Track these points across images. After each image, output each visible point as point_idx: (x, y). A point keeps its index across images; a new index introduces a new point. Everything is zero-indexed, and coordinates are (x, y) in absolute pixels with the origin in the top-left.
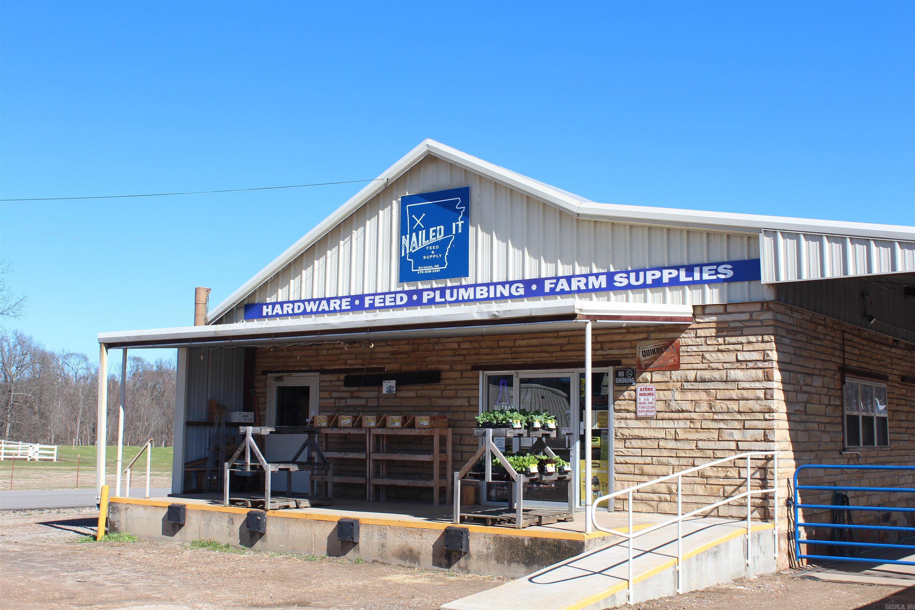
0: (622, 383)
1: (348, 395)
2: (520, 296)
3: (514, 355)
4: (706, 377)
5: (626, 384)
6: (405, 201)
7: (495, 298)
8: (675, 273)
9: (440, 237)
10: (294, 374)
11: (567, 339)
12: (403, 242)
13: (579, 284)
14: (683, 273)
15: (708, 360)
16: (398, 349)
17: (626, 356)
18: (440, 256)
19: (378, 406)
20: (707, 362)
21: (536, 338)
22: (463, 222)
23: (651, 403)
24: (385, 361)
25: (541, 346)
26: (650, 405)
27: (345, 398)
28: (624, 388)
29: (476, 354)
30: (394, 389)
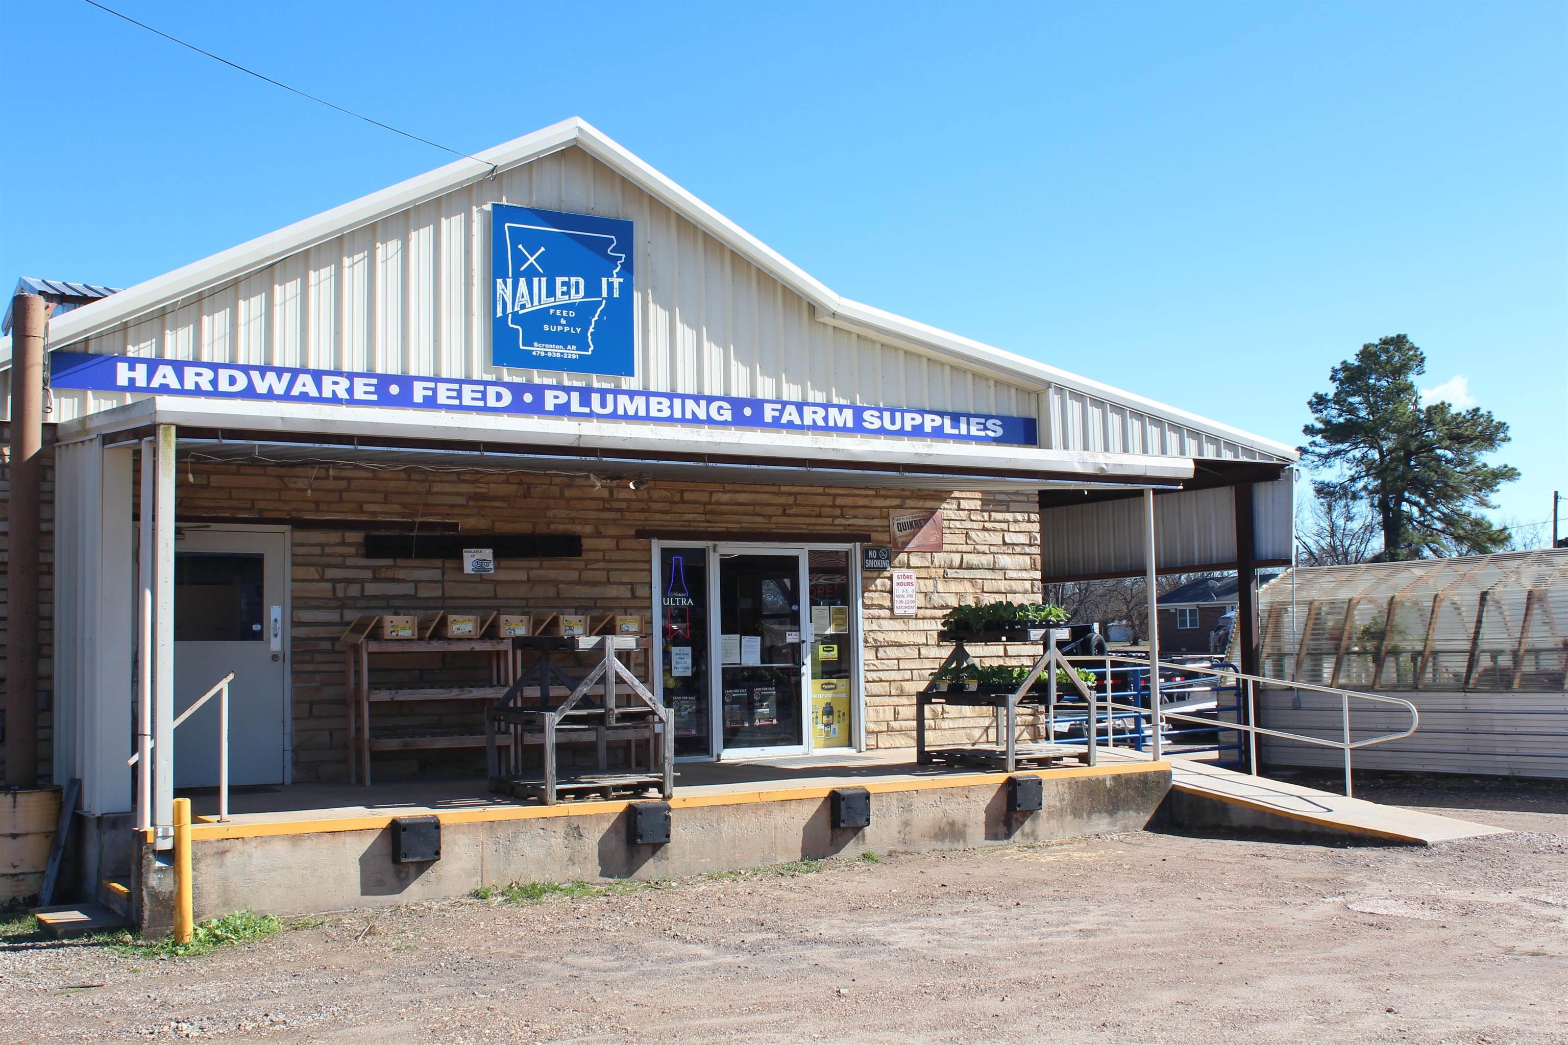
0: (874, 568)
1: (368, 574)
2: (725, 423)
3: (709, 517)
4: (974, 563)
5: (879, 568)
6: (500, 214)
7: (683, 421)
8: (938, 421)
9: (577, 297)
10: (214, 526)
11: (793, 497)
12: (499, 291)
13: (814, 416)
14: (947, 422)
15: (974, 541)
16: (486, 490)
17: (874, 529)
18: (579, 330)
19: (443, 597)
20: (972, 543)
21: (745, 492)
22: (621, 280)
23: (911, 596)
24: (456, 511)
25: (754, 505)
26: (910, 599)
27: (362, 582)
28: (875, 574)
29: (643, 511)
30: (491, 566)
